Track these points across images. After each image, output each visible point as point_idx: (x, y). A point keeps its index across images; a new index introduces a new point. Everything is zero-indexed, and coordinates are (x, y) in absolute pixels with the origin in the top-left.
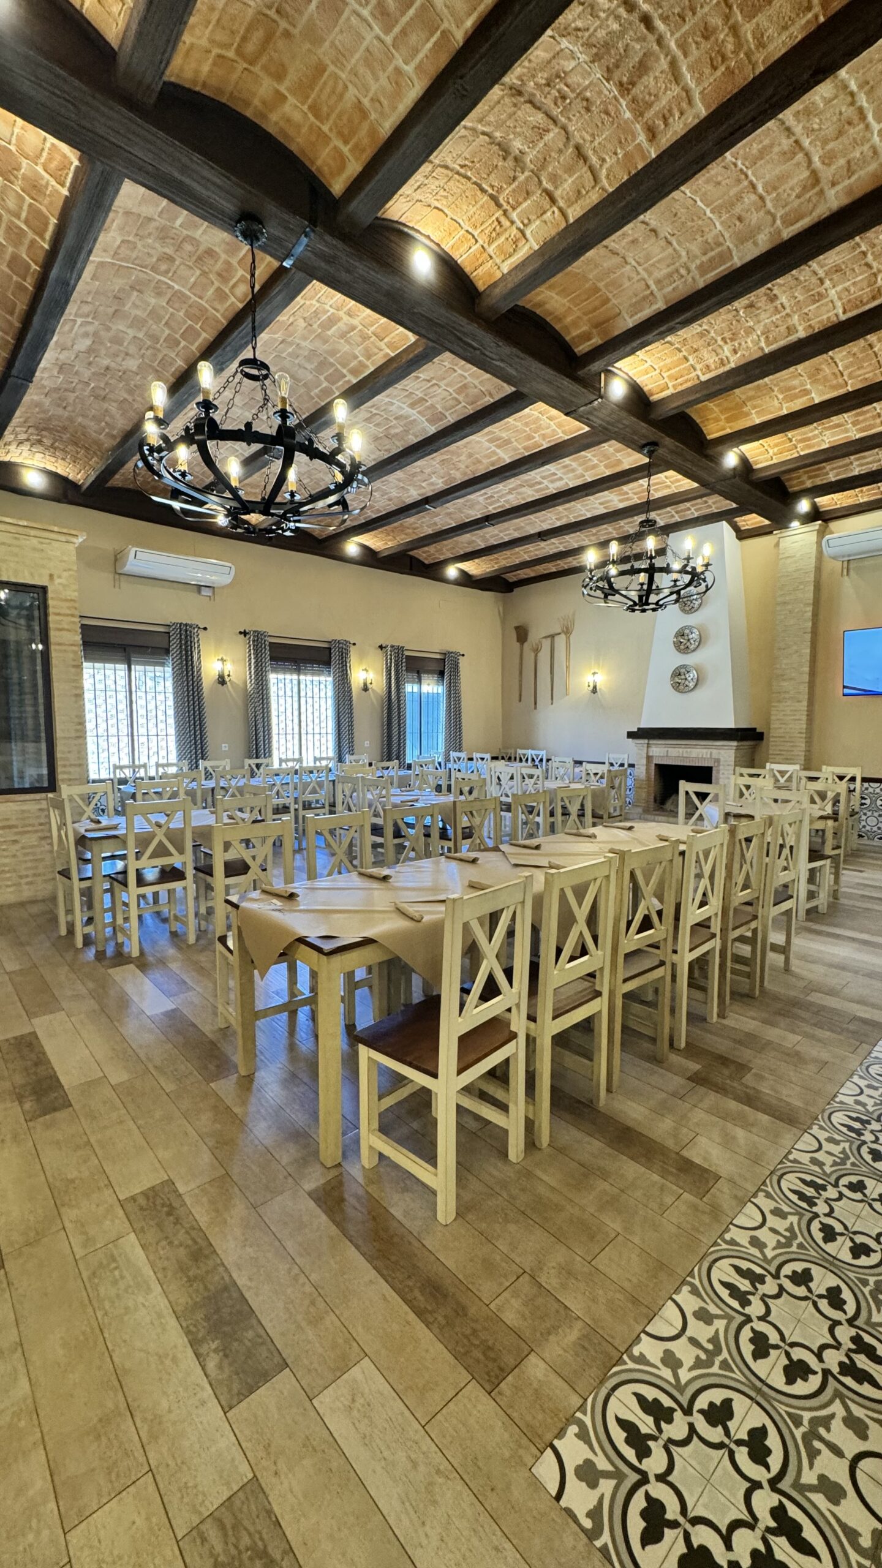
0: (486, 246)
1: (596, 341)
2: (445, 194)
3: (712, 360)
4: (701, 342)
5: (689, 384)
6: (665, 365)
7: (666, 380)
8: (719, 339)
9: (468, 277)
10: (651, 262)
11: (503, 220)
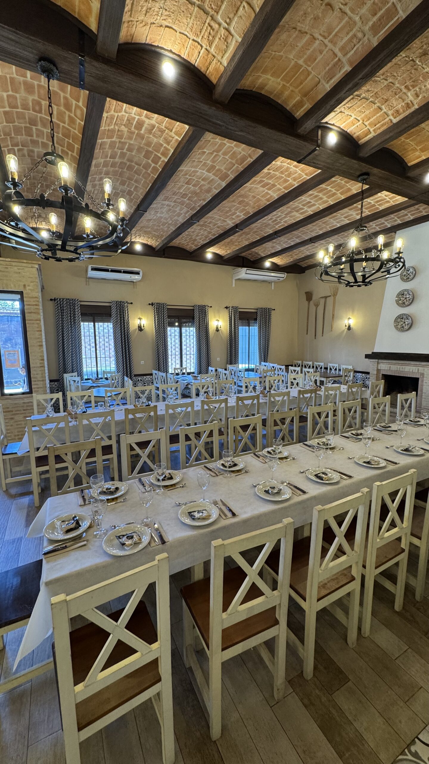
0: (208, 48)
1: (307, 106)
2: (167, 13)
3: (399, 105)
4: (390, 93)
5: (385, 127)
6: (366, 116)
7: (368, 127)
8: (403, 87)
9: (205, 75)
10: (334, 33)
11: (213, 24)
